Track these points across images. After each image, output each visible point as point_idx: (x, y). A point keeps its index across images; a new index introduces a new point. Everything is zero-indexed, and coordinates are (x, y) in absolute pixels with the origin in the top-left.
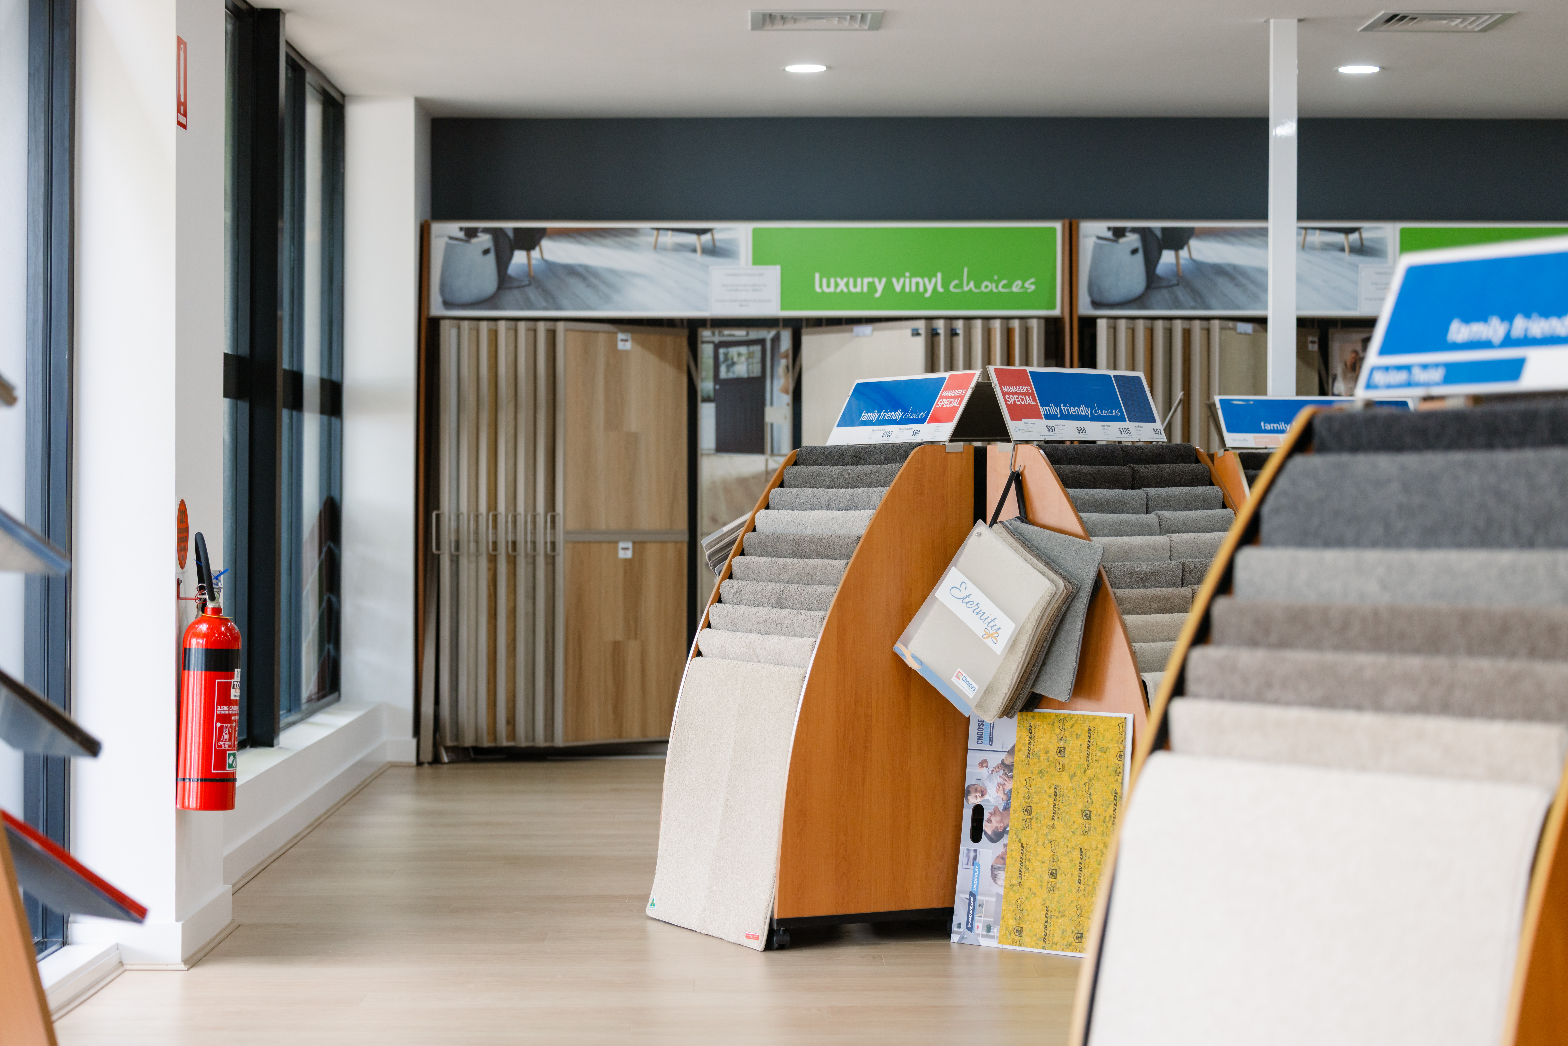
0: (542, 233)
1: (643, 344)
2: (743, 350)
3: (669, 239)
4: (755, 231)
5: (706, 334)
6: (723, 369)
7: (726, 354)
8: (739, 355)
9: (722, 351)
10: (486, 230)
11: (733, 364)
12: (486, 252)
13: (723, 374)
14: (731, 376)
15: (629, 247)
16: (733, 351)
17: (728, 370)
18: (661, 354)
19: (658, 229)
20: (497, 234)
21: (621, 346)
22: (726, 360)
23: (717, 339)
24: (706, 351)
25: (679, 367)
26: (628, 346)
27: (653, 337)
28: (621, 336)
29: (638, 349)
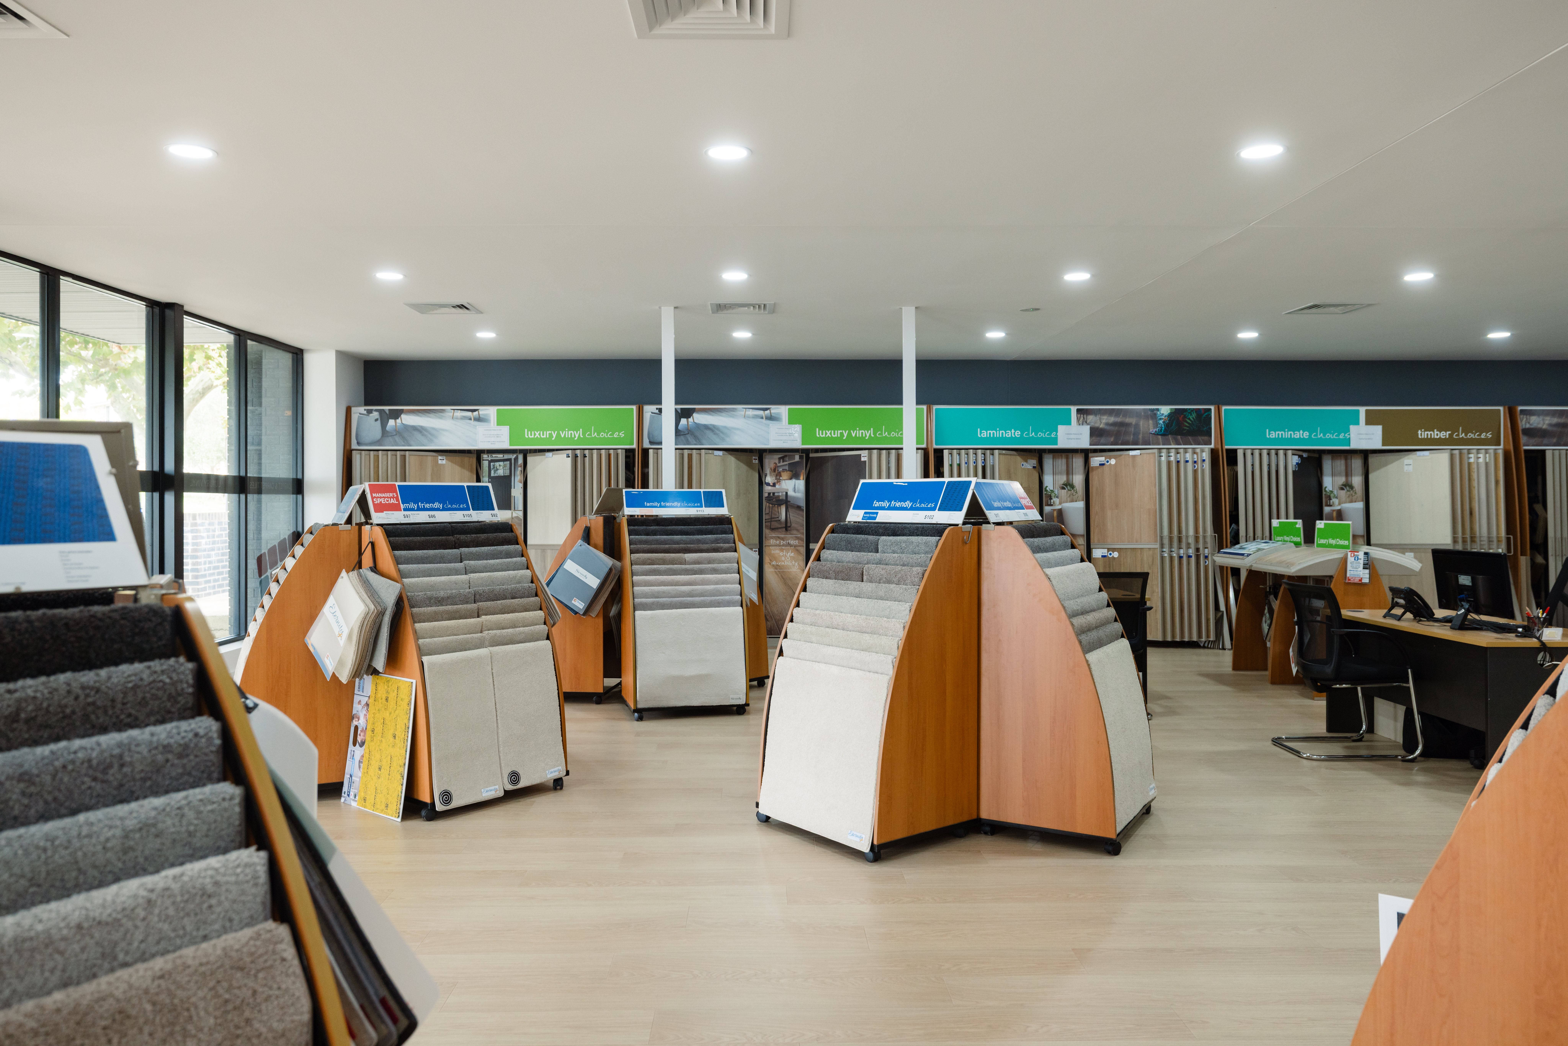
0: (402, 411)
1: (452, 462)
2: (501, 463)
3: (459, 414)
4: (498, 410)
5: (485, 456)
6: (492, 472)
7: (494, 465)
8: (500, 465)
9: (492, 464)
10: (376, 410)
11: (497, 469)
12: (376, 420)
13: (492, 475)
14: (496, 475)
15: (441, 418)
16: (497, 464)
17: (495, 473)
18: (462, 466)
19: (454, 410)
20: (381, 411)
21: (440, 462)
22: (494, 468)
23: (490, 459)
24: (485, 464)
25: (471, 471)
26: (444, 462)
27: (458, 458)
28: (440, 458)
29: (450, 463)
